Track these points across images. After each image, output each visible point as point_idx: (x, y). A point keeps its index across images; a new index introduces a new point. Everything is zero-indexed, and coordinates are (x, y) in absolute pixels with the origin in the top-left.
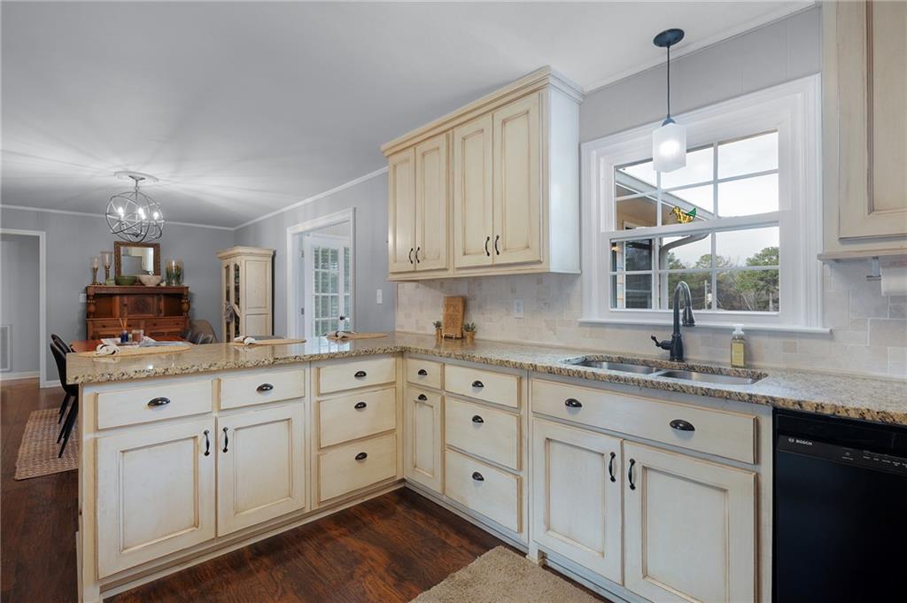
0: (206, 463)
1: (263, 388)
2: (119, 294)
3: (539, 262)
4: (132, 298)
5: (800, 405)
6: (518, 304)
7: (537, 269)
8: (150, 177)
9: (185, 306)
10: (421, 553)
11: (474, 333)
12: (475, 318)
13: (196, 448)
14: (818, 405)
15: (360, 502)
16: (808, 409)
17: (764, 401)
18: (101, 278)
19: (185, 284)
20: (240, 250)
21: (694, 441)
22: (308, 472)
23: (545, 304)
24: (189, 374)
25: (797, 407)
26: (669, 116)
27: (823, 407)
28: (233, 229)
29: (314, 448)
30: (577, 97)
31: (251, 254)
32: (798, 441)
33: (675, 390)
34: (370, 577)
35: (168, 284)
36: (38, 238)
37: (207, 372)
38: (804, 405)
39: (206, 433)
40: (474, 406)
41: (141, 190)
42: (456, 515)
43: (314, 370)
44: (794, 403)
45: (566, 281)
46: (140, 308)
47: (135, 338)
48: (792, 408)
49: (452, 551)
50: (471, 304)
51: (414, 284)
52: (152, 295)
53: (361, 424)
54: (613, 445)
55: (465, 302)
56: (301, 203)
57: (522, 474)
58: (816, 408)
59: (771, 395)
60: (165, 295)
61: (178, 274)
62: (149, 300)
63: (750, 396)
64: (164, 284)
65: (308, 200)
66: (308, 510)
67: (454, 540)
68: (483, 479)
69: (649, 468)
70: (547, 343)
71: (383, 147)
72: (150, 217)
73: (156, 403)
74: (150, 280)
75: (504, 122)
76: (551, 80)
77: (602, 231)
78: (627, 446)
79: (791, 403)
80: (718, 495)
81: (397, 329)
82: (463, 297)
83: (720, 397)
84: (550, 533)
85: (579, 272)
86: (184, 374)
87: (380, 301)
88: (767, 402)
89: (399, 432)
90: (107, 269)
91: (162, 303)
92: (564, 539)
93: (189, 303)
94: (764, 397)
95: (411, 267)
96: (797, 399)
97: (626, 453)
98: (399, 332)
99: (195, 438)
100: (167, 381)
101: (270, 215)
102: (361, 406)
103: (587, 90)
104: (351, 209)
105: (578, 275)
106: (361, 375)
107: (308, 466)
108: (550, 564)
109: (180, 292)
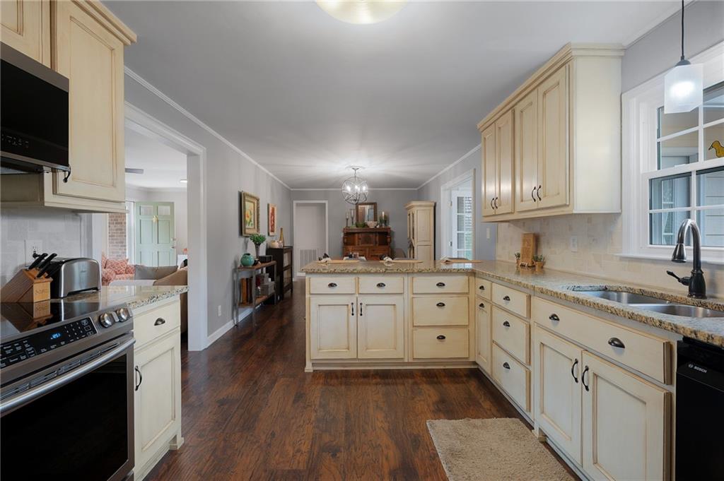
0: (353, 319)
1: (380, 285)
2: (358, 233)
3: (566, 205)
4: (363, 235)
5: (696, 334)
6: (574, 240)
7: (566, 211)
8: (361, 167)
9: (389, 240)
10: (460, 403)
11: (544, 263)
12: (545, 251)
13: (348, 310)
14: (709, 336)
15: (442, 367)
16: (702, 338)
17: (669, 328)
18: (350, 225)
19: (390, 226)
20: (414, 203)
21: (625, 357)
22: (406, 338)
23: (594, 240)
24: (344, 273)
25: (693, 336)
26: (683, 57)
27: (713, 338)
28: (416, 189)
29: (410, 325)
30: (616, 54)
31: (420, 206)
32: (696, 368)
33: (612, 313)
34: (422, 403)
35: (381, 226)
36: (325, 204)
37: (352, 273)
38: (698, 335)
39: (352, 304)
40: (505, 314)
41: (357, 176)
42: (501, 393)
43: (410, 278)
44: (691, 332)
45: (610, 219)
46: (367, 241)
47: (355, 257)
48: (689, 336)
49: (481, 409)
50: (542, 239)
51: (507, 224)
52: (372, 233)
53: (442, 317)
54: (575, 353)
55: (537, 239)
56: (448, 168)
57: (531, 369)
58: (708, 339)
59: (675, 323)
60: (379, 233)
61: (386, 220)
62: (371, 235)
63: (660, 322)
64: (378, 227)
65: (451, 166)
66: (406, 361)
67: (487, 405)
68: (509, 368)
69: (599, 377)
70: (593, 274)
71: (478, 127)
72: (361, 190)
73: (331, 285)
74: (372, 224)
75: (545, 94)
76: (574, 53)
77: (641, 172)
78: (585, 355)
79: (689, 332)
80: (640, 404)
81: (498, 258)
82: (534, 234)
83: (641, 321)
84: (543, 415)
85: (620, 211)
86: (342, 273)
87: (488, 237)
88: (672, 329)
89: (471, 328)
90: (352, 218)
91: (377, 238)
92: (551, 422)
93: (390, 238)
94: (670, 324)
95: (492, 212)
96: (695, 329)
97: (584, 362)
98: (499, 260)
99: (347, 305)
100: (343, 275)
101: (433, 178)
102: (441, 305)
103: (626, 43)
104: (472, 170)
105: (619, 214)
106: (441, 285)
107: (406, 334)
108: (549, 442)
109: (386, 231)
